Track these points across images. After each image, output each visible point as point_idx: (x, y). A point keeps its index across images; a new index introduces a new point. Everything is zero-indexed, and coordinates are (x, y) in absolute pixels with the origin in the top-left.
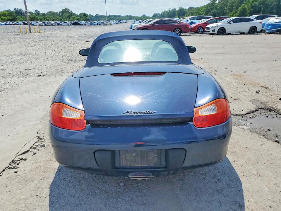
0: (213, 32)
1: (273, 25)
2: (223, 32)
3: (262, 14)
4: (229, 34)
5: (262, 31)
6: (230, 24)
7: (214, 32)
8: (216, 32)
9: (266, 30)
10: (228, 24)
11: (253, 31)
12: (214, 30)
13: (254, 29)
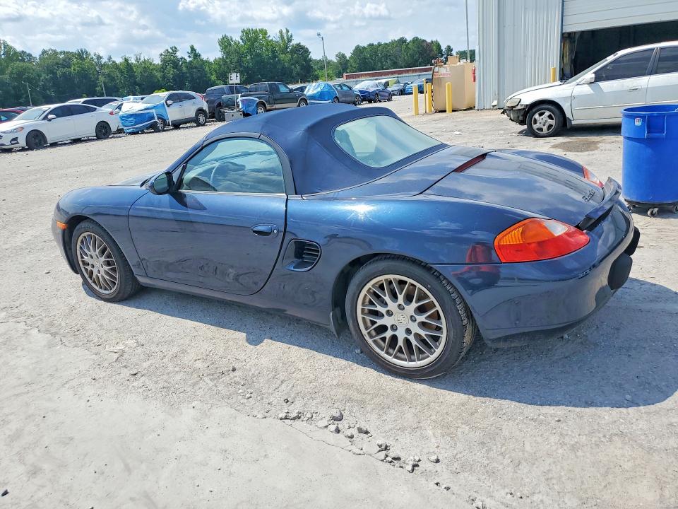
0: (12, 144)
1: (137, 117)
2: (40, 140)
3: (107, 96)
4: (54, 145)
5: (120, 131)
6: (50, 120)
7: (18, 143)
8: (22, 143)
9: (125, 128)
10: (46, 121)
11: (103, 131)
12: (15, 139)
13: (106, 128)
